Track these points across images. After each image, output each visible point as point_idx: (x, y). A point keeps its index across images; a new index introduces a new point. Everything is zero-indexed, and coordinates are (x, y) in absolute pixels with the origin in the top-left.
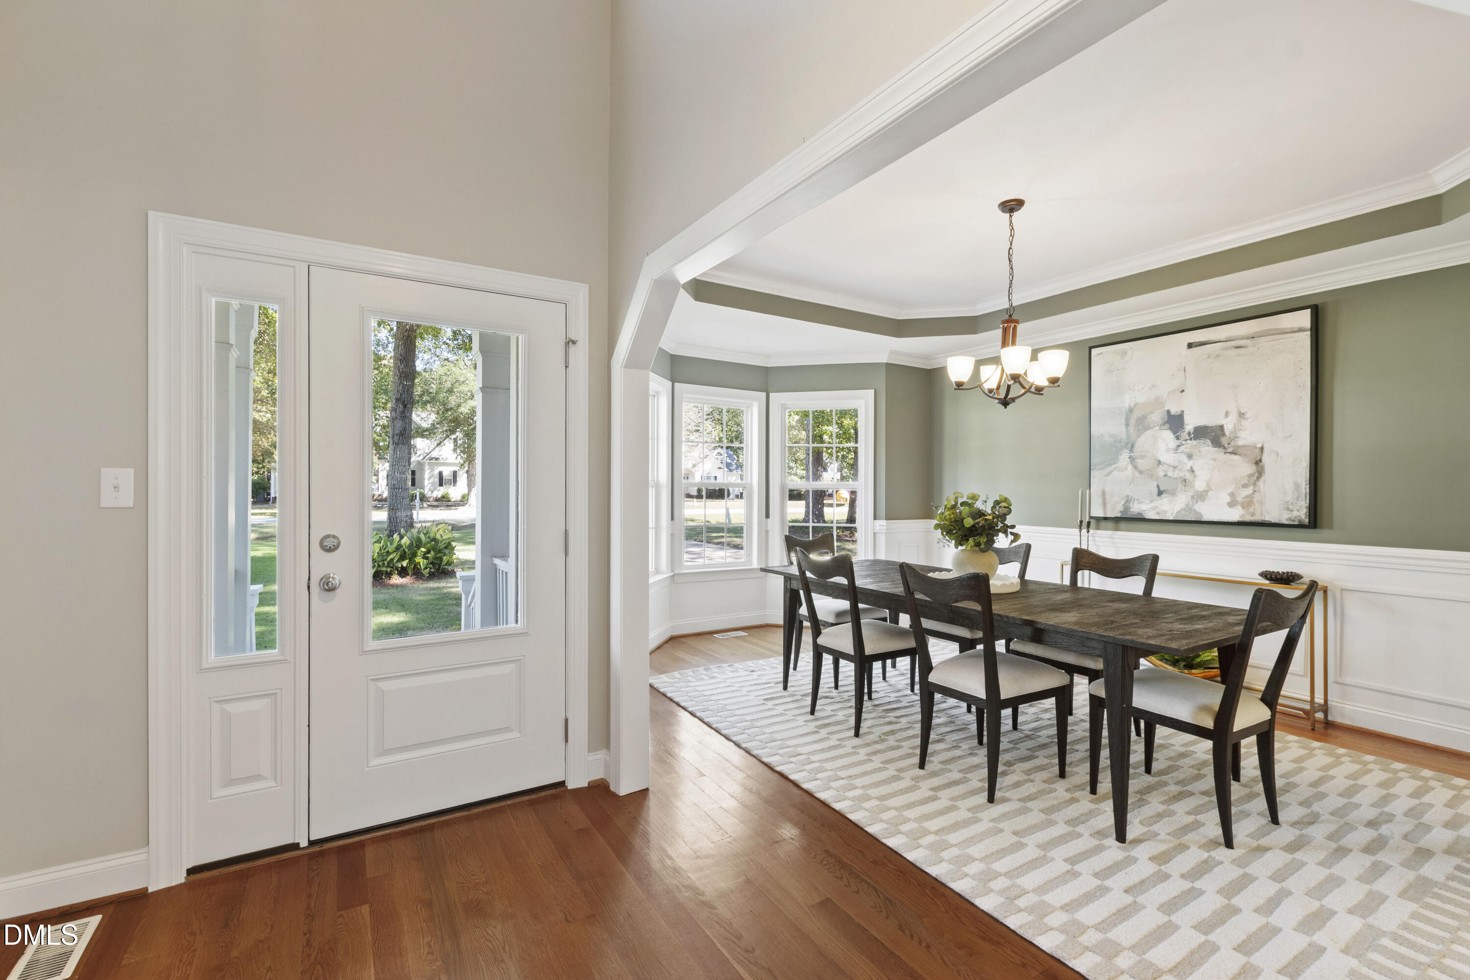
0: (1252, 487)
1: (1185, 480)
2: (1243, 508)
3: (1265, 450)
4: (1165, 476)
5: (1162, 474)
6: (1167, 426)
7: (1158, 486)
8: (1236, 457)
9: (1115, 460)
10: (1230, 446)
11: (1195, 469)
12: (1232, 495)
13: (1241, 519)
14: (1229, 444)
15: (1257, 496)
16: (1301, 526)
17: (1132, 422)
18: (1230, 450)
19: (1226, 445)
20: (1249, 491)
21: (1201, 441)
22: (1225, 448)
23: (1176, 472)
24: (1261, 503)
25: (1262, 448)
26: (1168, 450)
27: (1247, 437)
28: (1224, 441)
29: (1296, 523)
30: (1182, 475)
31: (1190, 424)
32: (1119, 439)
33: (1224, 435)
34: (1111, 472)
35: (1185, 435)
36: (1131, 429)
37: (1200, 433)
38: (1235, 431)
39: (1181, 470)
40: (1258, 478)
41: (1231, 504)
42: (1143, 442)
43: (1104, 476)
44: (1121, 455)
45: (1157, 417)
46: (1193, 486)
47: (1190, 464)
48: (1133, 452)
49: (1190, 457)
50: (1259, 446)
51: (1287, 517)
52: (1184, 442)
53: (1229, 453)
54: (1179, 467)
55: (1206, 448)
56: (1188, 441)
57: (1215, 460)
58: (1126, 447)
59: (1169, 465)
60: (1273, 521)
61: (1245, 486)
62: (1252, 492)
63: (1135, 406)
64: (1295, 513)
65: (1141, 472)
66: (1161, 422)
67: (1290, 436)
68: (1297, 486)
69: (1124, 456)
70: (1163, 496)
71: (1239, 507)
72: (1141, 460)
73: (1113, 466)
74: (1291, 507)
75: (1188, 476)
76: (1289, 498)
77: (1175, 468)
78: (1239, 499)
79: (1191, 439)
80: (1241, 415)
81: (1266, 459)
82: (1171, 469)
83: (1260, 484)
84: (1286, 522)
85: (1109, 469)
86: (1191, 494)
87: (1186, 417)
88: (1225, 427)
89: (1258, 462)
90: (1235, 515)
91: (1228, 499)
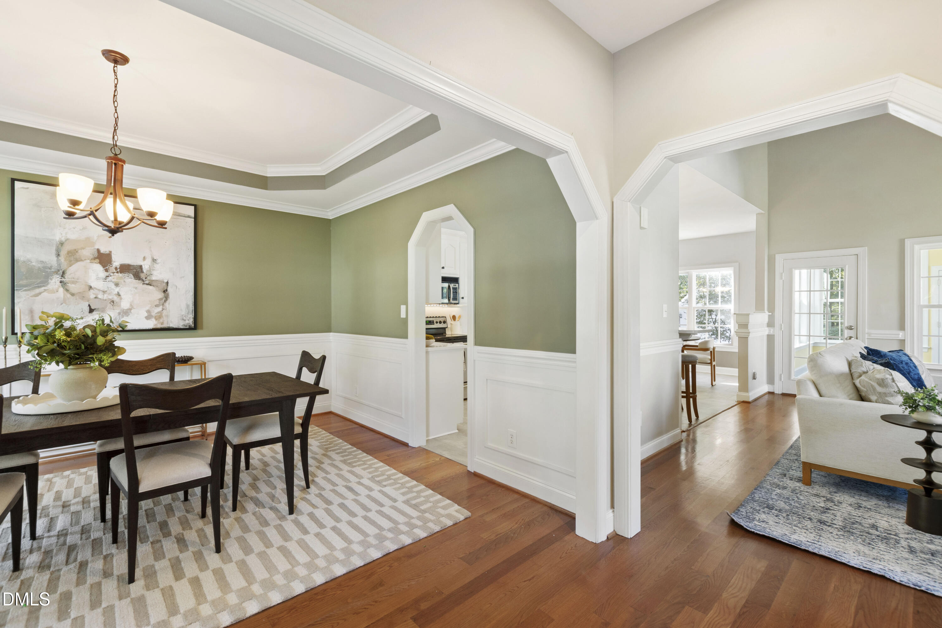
0: (161, 307)
1: (113, 302)
2: (156, 320)
3: (169, 284)
4: (96, 298)
5: (92, 296)
6: (98, 260)
7: (89, 305)
8: (151, 287)
9: (45, 282)
10: (146, 279)
11: (121, 293)
12: (148, 311)
13: (154, 327)
14: (146, 278)
15: (164, 312)
16: (190, 329)
17: (63, 253)
18: (147, 282)
19: (144, 279)
20: (160, 309)
21: (126, 275)
22: (143, 281)
23: (105, 295)
24: (167, 316)
25: (167, 283)
26: (98, 279)
27: (158, 275)
28: (142, 276)
29: (188, 327)
30: (110, 297)
31: (117, 261)
32: (49, 266)
33: (142, 272)
34: (40, 293)
35: (112, 269)
36: (62, 259)
37: (124, 269)
38: (150, 270)
39: (109, 294)
40: (165, 301)
41: (148, 318)
42: (74, 271)
43: (31, 297)
44: (51, 279)
45: (88, 252)
46: (120, 306)
47: (117, 290)
48: (64, 278)
49: (117, 285)
50: (166, 281)
51: (183, 324)
52: (112, 274)
53: (146, 284)
54: (108, 292)
55: (129, 279)
56: (116, 274)
57: (136, 288)
58: (57, 272)
59: (99, 290)
60: (175, 327)
61: (157, 306)
62: (161, 309)
63: (66, 240)
64: (187, 322)
65: (73, 295)
66: (92, 257)
67: (183, 277)
68: (188, 306)
69: (55, 281)
70: (94, 313)
71: (153, 320)
72: (73, 285)
73: (43, 288)
74: (184, 318)
75: (116, 298)
76: (183, 313)
77: (104, 292)
78: (153, 314)
79: (117, 272)
80: (154, 260)
81: (169, 289)
82: (101, 293)
83: (167, 304)
84: (182, 327)
85: (37, 291)
86: (118, 311)
87: (113, 256)
88: (143, 267)
89: (165, 291)
90: (151, 324)
91: (146, 314)
